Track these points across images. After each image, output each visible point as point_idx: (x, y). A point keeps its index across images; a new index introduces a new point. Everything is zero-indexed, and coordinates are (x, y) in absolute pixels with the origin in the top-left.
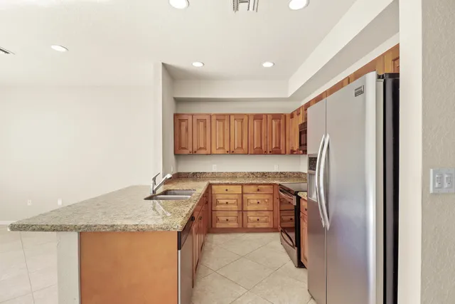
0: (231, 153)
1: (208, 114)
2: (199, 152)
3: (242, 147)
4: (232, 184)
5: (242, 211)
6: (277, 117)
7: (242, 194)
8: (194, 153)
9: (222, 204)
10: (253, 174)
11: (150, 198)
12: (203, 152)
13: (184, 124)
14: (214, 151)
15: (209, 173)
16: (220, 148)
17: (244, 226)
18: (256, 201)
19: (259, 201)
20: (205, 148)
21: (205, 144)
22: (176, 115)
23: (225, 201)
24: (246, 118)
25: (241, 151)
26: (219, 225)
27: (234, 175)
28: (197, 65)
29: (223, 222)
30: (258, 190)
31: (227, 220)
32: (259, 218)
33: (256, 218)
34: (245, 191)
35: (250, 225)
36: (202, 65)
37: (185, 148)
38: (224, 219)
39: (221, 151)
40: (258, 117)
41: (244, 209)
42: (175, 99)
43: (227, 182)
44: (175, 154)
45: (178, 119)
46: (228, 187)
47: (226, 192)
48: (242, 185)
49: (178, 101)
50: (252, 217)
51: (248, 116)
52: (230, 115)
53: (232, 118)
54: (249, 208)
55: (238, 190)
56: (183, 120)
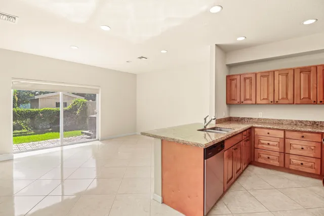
0: (275, 103)
1: (253, 73)
2: (245, 102)
3: (287, 98)
4: (273, 129)
5: (284, 153)
7: (285, 138)
8: (241, 103)
9: (263, 144)
10: (301, 122)
11: (202, 130)
12: (249, 102)
13: (234, 82)
14: (259, 101)
15: (255, 119)
16: (264, 99)
17: (287, 166)
18: (301, 147)
19: (303, 147)
20: (251, 100)
21: (251, 95)
22: (228, 77)
23: (267, 142)
24: (291, 73)
25: (287, 102)
26: (261, 160)
27: (280, 122)
28: (241, 39)
29: (265, 158)
30: (303, 137)
31: (269, 158)
32: (303, 162)
33: (300, 162)
34: (287, 136)
35: (292, 167)
36: (244, 38)
37: (234, 100)
38: (266, 156)
39: (265, 102)
41: (286, 152)
42: (227, 65)
43: (269, 126)
44: (227, 104)
45: (230, 79)
46: (270, 131)
47: (268, 135)
48: (285, 131)
49: (230, 66)
50: (295, 160)
51: (294, 69)
52: (274, 71)
53: (277, 74)
54: (292, 152)
55: (281, 134)
56: (233, 80)
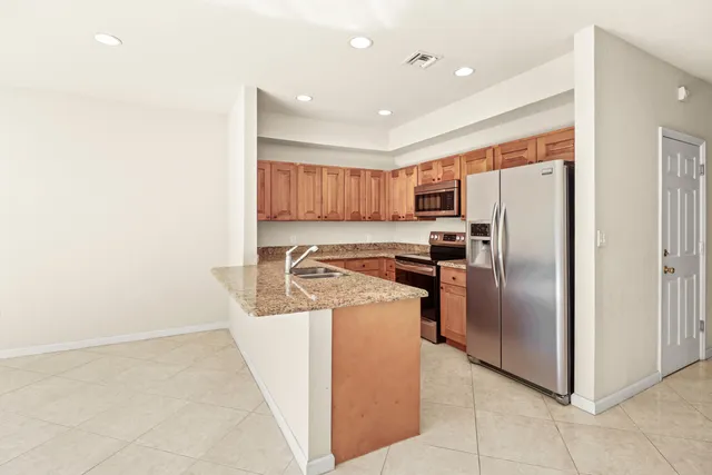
0: (323, 218)
3: (336, 211)
6: (377, 174)
8: (272, 220)
12: (286, 217)
14: (301, 216)
16: (308, 212)
20: (289, 212)
21: (289, 205)
24: (341, 174)
25: (334, 217)
30: (363, 266)
36: (309, 99)
37: (261, 212)
39: (309, 216)
40: (355, 173)
51: (344, 170)
52: (322, 167)
53: (325, 172)
